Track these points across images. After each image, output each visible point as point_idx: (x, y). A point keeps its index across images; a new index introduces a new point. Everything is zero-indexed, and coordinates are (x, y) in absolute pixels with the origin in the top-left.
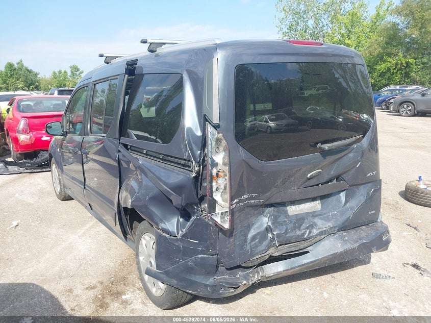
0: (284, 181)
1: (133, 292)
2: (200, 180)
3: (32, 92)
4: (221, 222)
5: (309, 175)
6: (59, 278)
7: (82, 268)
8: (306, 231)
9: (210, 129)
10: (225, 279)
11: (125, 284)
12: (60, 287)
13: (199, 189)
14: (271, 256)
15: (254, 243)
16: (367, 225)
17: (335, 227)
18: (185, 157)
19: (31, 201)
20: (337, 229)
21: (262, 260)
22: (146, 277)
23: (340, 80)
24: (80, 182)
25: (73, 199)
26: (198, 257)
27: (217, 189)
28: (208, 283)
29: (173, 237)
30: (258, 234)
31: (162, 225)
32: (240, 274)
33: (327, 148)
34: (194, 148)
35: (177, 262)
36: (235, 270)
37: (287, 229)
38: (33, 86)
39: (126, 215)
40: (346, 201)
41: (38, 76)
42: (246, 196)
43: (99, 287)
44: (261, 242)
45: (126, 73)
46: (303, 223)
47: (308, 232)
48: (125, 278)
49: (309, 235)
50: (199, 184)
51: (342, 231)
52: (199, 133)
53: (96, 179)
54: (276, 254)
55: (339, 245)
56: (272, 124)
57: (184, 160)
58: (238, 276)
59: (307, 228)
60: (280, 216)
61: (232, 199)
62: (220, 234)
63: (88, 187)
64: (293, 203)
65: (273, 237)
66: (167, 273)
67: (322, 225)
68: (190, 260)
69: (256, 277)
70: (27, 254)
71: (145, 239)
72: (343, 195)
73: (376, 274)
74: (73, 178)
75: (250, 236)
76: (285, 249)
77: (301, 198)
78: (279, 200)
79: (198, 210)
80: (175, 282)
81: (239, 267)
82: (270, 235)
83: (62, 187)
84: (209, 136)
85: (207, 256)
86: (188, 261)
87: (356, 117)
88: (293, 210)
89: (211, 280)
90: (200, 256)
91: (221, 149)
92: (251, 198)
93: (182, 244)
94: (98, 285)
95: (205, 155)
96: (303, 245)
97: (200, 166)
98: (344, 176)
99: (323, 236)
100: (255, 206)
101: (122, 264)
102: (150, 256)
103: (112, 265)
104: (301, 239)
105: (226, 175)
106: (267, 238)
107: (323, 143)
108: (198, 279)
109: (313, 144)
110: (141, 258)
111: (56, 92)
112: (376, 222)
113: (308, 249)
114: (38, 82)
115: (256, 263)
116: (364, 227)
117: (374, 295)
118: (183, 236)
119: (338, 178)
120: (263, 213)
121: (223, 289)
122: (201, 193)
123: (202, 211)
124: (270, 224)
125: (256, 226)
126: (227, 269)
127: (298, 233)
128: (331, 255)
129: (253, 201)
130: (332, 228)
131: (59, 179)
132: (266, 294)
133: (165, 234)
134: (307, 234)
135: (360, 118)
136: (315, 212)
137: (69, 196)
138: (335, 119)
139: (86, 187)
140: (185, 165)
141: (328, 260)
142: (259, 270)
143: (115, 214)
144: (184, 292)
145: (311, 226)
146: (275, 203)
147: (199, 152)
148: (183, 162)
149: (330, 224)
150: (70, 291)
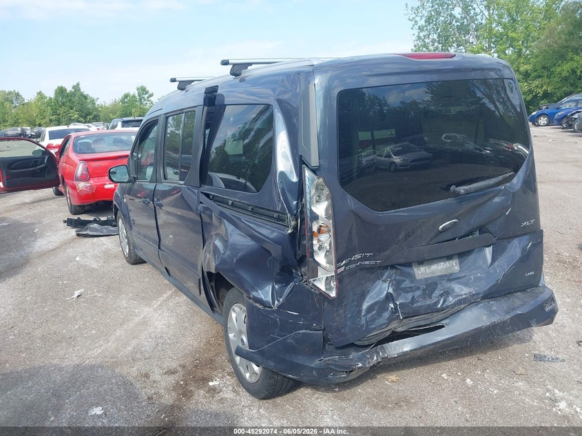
0: (408, 236)
1: (222, 377)
2: (298, 237)
3: (90, 125)
4: (326, 289)
5: (441, 227)
6: (133, 360)
7: (159, 348)
8: (440, 300)
9: (308, 174)
10: (335, 361)
11: (212, 369)
12: (134, 371)
13: (297, 248)
14: (393, 332)
15: (370, 315)
16: (523, 290)
17: (478, 294)
18: (278, 209)
19: (95, 266)
20: (481, 296)
21: (381, 337)
22: (238, 359)
23: (484, 100)
24: (154, 241)
25: (145, 262)
26: (299, 333)
27: (320, 248)
28: (312, 365)
29: (267, 309)
30: (375, 303)
31: (254, 293)
32: (353, 355)
33: (463, 191)
34: (290, 198)
35: (274, 339)
36: (347, 350)
37: (413, 297)
38: (91, 117)
39: (210, 281)
40: (494, 260)
41: (97, 103)
42: (358, 256)
43: (181, 372)
44: (379, 314)
45: (205, 105)
46: (435, 289)
47: (442, 301)
48: (212, 361)
49: (443, 304)
50: (297, 242)
51: (488, 298)
52: (295, 179)
53: (171, 236)
54: (400, 330)
55: (485, 318)
56: (397, 159)
57: (278, 212)
58: (351, 357)
59: (441, 295)
60: (404, 281)
61: (338, 260)
62: (326, 304)
63: (164, 246)
64: (421, 263)
65: (396, 308)
66: (262, 353)
67: (461, 290)
68: (290, 336)
69: (375, 358)
70: (94, 332)
71: (234, 311)
72: (488, 252)
73: (540, 355)
74: (145, 236)
75: (365, 306)
76: (412, 323)
77: (432, 257)
78: (402, 261)
79: (298, 274)
80: (272, 364)
81: (352, 345)
82: (392, 305)
83: (132, 248)
84: (307, 183)
85: (311, 332)
86: (287, 338)
87: (507, 147)
88: (421, 272)
89: (317, 362)
90: (301, 332)
91: (323, 197)
92: (365, 258)
93: (278, 317)
94: (180, 369)
95: (303, 206)
96: (435, 317)
97: (297, 220)
98: (490, 227)
99: (462, 306)
100: (370, 268)
101: (208, 343)
102: (241, 332)
103: (196, 344)
104: (433, 309)
105: (330, 231)
106: (388, 309)
107: (458, 185)
108: (300, 360)
109: (445, 186)
110: (231, 336)
111: (120, 124)
112: (537, 286)
113: (444, 322)
114: (96, 109)
115: (374, 340)
116: (519, 293)
117: (535, 383)
118: (279, 307)
119: (482, 229)
120: (382, 276)
121: (332, 374)
122: (300, 253)
123: (302, 276)
124: (391, 290)
125: (371, 294)
126: (337, 348)
127: (428, 302)
128: (472, 330)
129: (367, 263)
130: (473, 295)
131: (127, 237)
132: (390, 380)
133: (258, 305)
134: (441, 303)
135: (513, 149)
136: (451, 274)
137: (140, 258)
138: (481, 151)
139: (162, 247)
140: (279, 219)
141: (469, 336)
142: (378, 350)
143: (200, 279)
144: (284, 376)
145: (447, 293)
146: (397, 265)
147: (295, 202)
148: (275, 215)
149: (472, 290)
150: (147, 376)
